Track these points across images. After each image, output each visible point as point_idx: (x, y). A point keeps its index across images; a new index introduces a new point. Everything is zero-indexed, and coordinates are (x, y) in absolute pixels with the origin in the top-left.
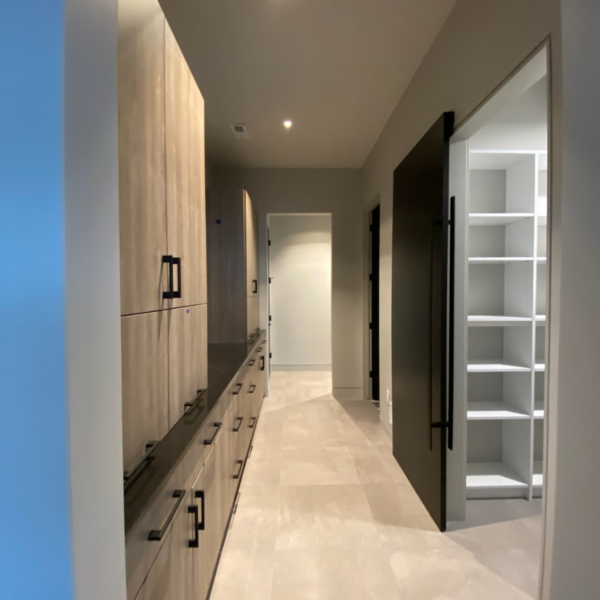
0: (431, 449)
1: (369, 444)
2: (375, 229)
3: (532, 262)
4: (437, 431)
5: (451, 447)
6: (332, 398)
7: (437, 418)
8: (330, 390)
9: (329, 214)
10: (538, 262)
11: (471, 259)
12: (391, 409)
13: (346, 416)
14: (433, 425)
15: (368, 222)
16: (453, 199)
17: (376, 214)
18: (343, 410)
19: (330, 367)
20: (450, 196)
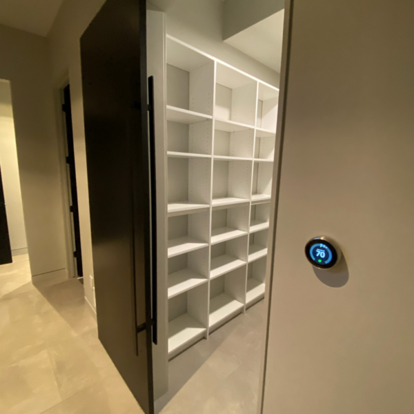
0: (137, 355)
1: (74, 334)
2: (67, 108)
3: (210, 159)
4: (143, 334)
5: (155, 342)
6: (33, 287)
7: (141, 320)
8: (29, 278)
9: (7, 82)
10: (214, 159)
11: (170, 153)
12: (94, 293)
13: (48, 306)
14: (138, 330)
15: (60, 101)
16: (151, 79)
17: (67, 92)
18: (44, 299)
19: (27, 250)
20: (148, 76)
